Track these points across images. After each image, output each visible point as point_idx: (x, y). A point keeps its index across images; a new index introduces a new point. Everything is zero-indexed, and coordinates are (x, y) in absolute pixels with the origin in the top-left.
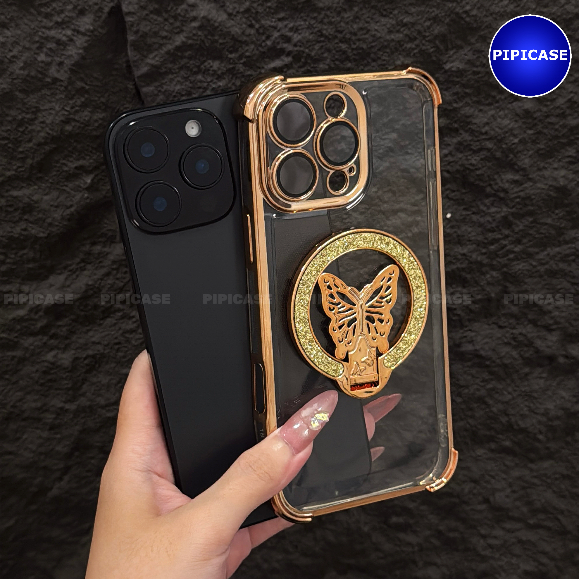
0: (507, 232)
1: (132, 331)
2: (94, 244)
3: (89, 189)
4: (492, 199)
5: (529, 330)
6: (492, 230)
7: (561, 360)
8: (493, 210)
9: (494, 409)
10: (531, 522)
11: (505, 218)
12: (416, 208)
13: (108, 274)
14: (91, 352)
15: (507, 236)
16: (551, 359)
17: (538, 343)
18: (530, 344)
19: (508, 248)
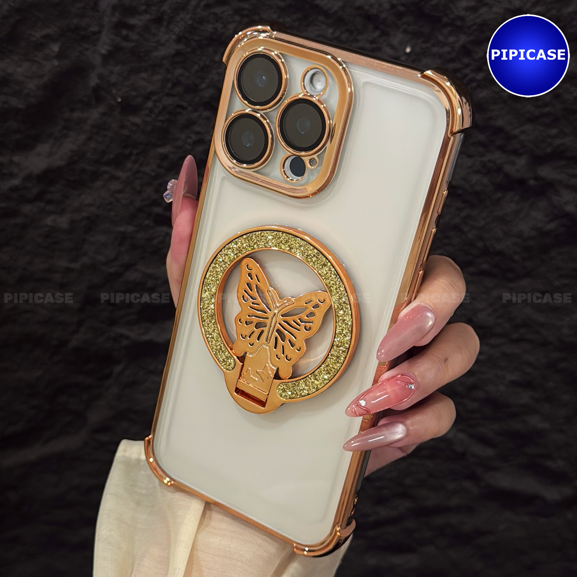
0: (466, 60)
1: (120, 191)
2: (72, 110)
3: (59, 56)
4: (449, 29)
5: (497, 156)
6: (453, 60)
7: (532, 182)
8: (452, 39)
9: (470, 235)
10: (515, 336)
11: (463, 47)
12: (374, 46)
13: (89, 139)
14: (85, 214)
15: (467, 66)
16: (522, 182)
17: (508, 168)
18: (499, 169)
19: (470, 77)
